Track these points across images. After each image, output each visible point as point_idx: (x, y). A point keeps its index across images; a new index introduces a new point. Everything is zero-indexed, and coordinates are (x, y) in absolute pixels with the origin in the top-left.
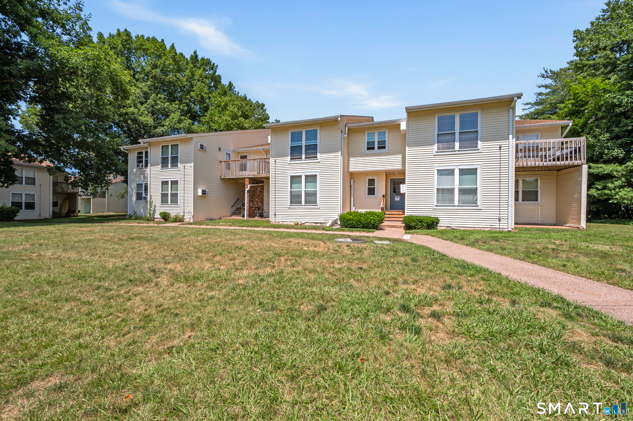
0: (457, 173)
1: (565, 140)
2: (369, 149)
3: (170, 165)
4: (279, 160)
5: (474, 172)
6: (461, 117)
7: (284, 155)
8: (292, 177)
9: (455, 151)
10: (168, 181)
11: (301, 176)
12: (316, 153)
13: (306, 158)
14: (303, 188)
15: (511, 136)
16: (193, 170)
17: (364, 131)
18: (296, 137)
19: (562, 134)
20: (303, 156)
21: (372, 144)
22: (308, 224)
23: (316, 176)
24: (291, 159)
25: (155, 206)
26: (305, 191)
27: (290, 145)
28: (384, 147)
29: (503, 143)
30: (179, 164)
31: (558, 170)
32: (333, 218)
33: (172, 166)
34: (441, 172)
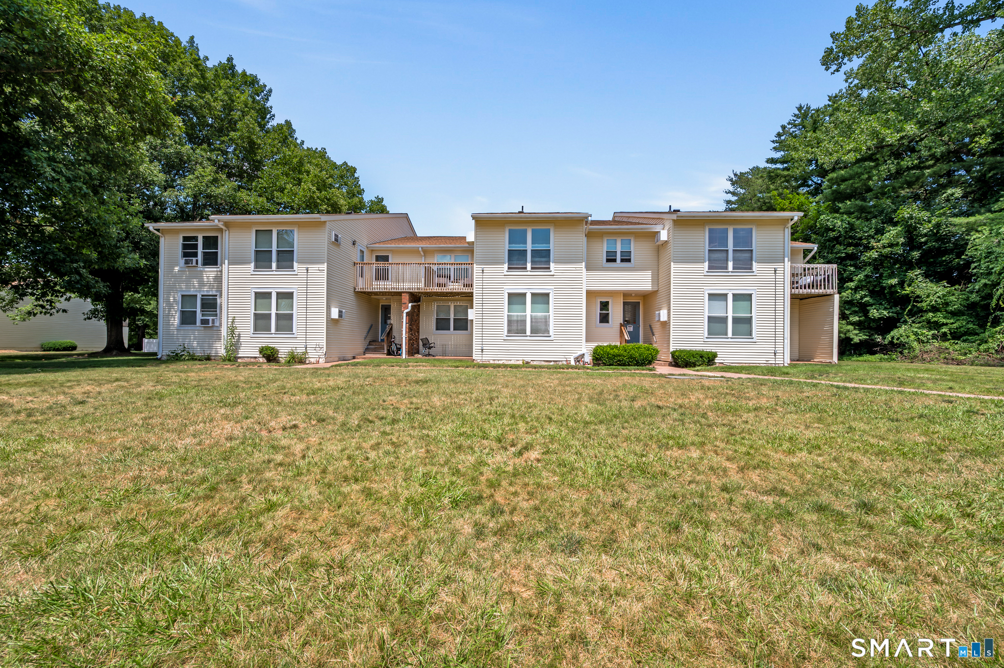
0: (730, 298)
1: (807, 266)
2: (608, 261)
3: (274, 265)
4: (489, 269)
5: (748, 297)
6: (735, 231)
7: (498, 262)
8: (510, 295)
9: (729, 272)
10: (270, 293)
11: (524, 295)
12: (548, 262)
13: (532, 268)
14: (529, 311)
15: (786, 259)
16: (325, 276)
17: (602, 236)
18: (517, 237)
19: (804, 258)
20: (529, 266)
21: (614, 254)
22: (535, 363)
23: (547, 295)
24: (509, 268)
25: (239, 336)
26: (531, 316)
27: (507, 248)
28: (629, 260)
29: (779, 266)
30: (295, 265)
31: (801, 299)
32: (574, 355)
33: (278, 267)
34: (712, 297)
